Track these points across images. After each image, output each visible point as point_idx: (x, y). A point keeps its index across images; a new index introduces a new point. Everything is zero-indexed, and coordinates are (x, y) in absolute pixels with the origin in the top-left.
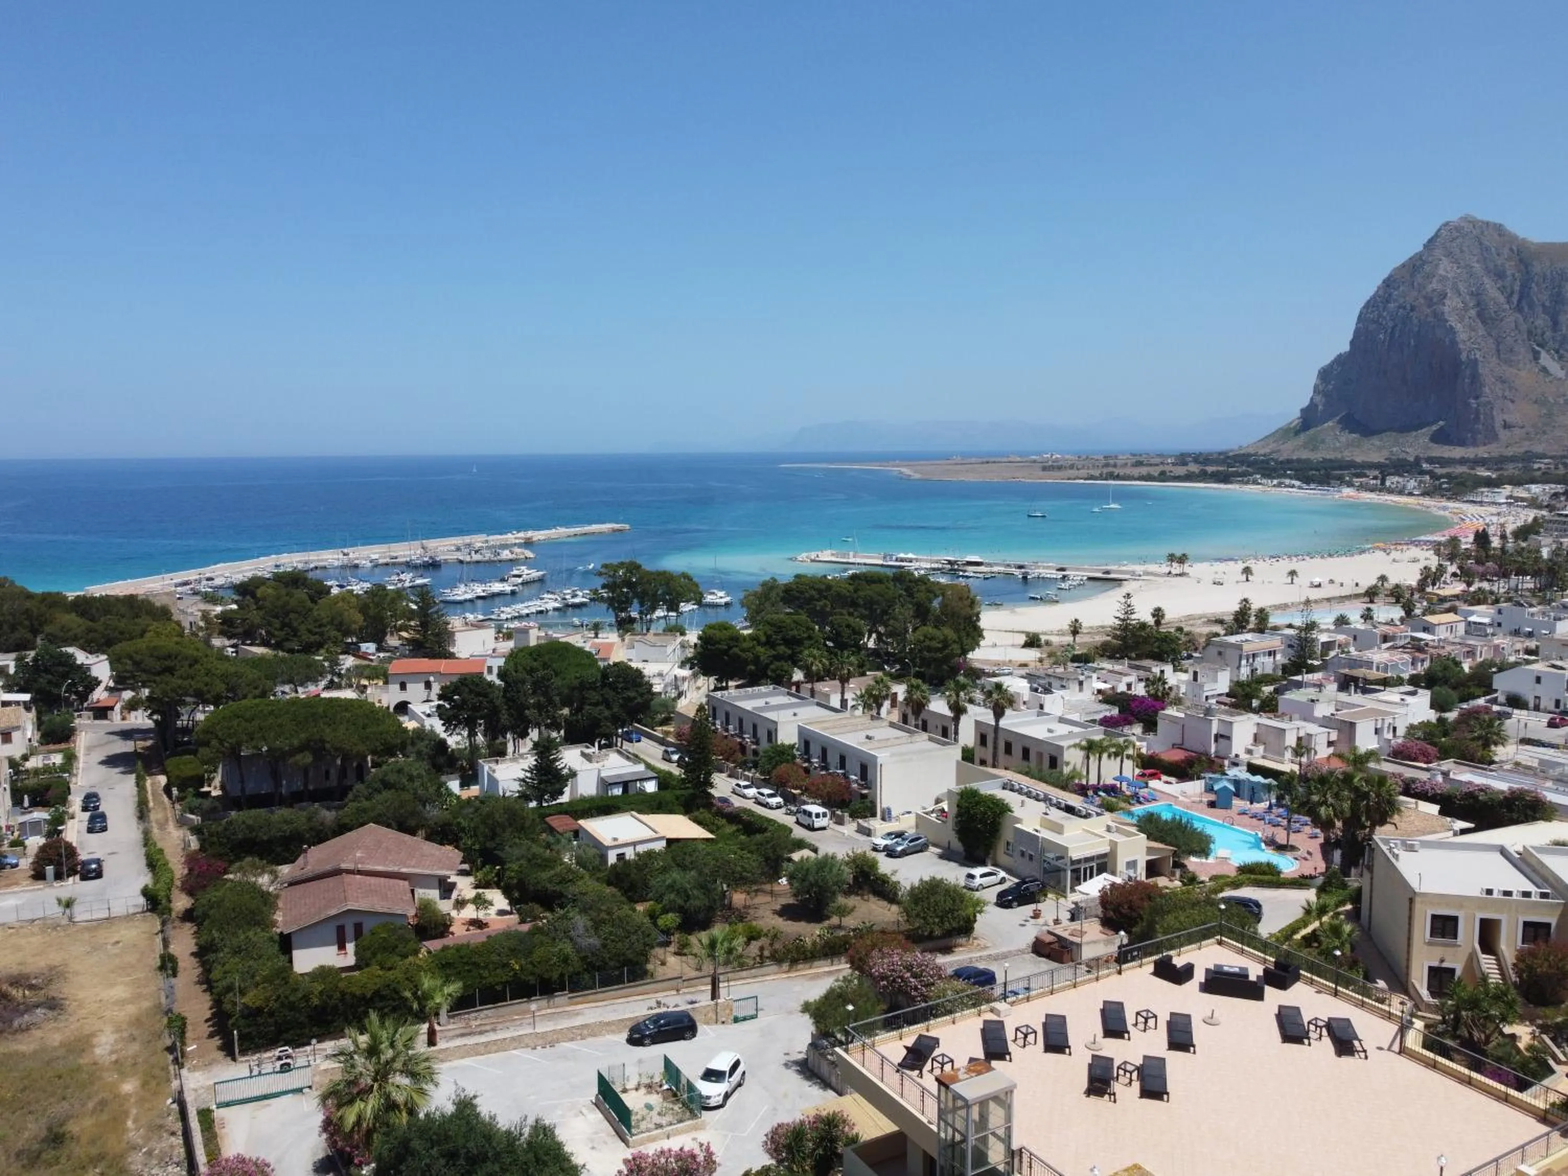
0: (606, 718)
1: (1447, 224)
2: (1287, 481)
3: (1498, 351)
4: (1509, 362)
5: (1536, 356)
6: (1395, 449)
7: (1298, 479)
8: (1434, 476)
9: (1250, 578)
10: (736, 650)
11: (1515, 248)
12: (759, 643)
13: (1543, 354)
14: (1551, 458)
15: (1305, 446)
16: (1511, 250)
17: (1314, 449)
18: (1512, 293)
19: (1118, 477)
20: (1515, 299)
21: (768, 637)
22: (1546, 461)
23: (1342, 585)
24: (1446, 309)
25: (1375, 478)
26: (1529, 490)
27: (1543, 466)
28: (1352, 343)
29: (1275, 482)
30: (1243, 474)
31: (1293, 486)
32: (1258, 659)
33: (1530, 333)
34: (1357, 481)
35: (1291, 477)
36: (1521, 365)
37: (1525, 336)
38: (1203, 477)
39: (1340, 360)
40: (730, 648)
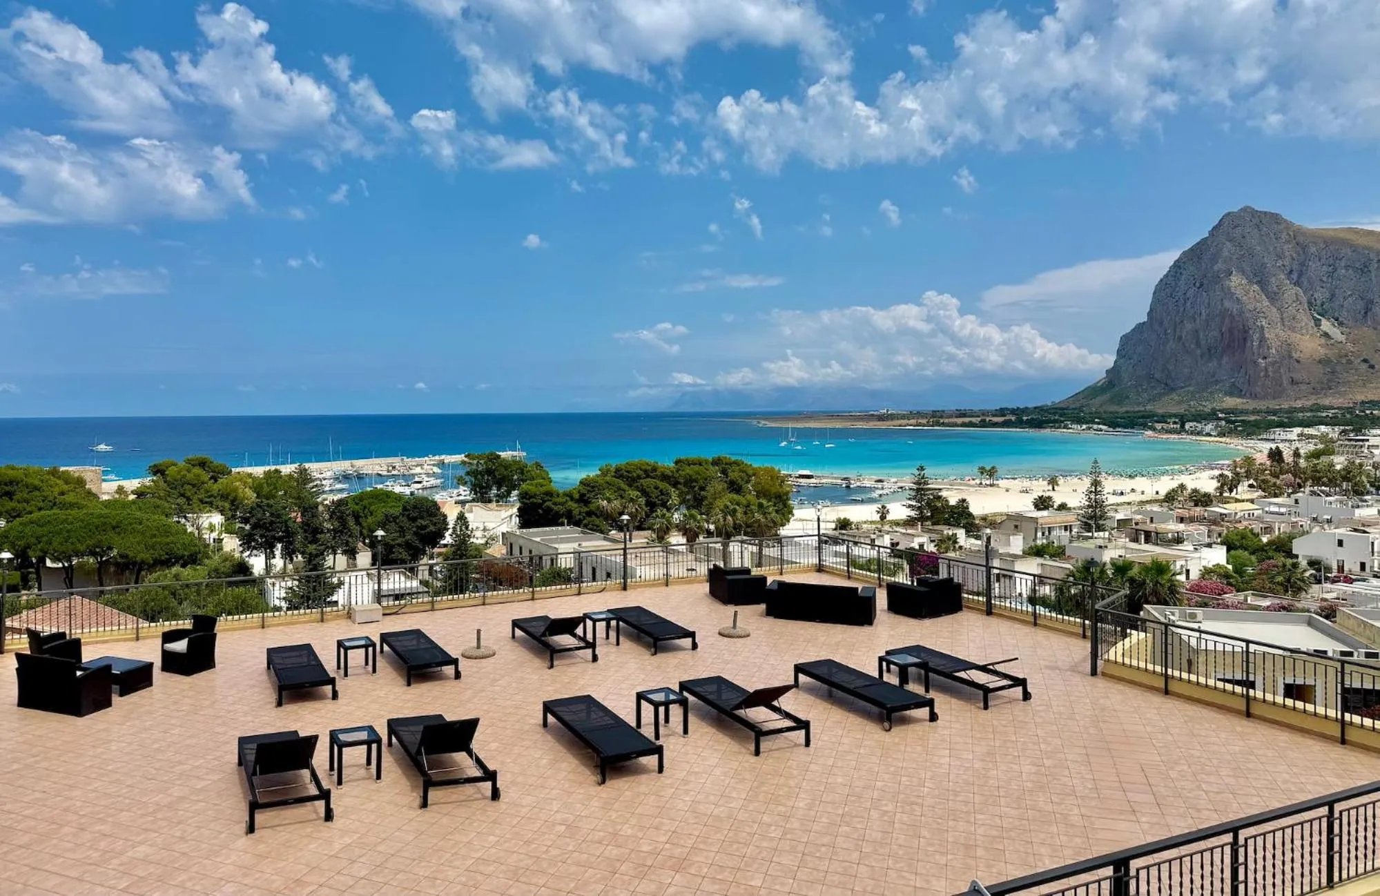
0: (399, 545)
1: (1229, 214)
2: (1095, 426)
3: (1282, 319)
4: (1293, 329)
5: (1318, 323)
6: (1192, 403)
7: (1104, 424)
8: (1228, 421)
9: (1056, 488)
10: (548, 503)
11: (1291, 233)
12: (572, 499)
13: (1324, 321)
14: (1338, 408)
15: (1111, 401)
16: (1288, 234)
17: (1120, 403)
18: (1291, 271)
19: (943, 424)
20: (1295, 276)
21: (582, 495)
22: (1333, 411)
23: (1143, 493)
24: (1233, 284)
25: (1175, 423)
26: (1318, 430)
27: (1330, 415)
28: (1149, 314)
29: (1084, 427)
30: (1055, 421)
31: (1101, 430)
32: (1054, 533)
33: (1310, 303)
34: (1159, 426)
35: (1099, 424)
36: (1304, 331)
37: (1306, 307)
38: (1019, 423)
39: (1140, 328)
40: (544, 501)
